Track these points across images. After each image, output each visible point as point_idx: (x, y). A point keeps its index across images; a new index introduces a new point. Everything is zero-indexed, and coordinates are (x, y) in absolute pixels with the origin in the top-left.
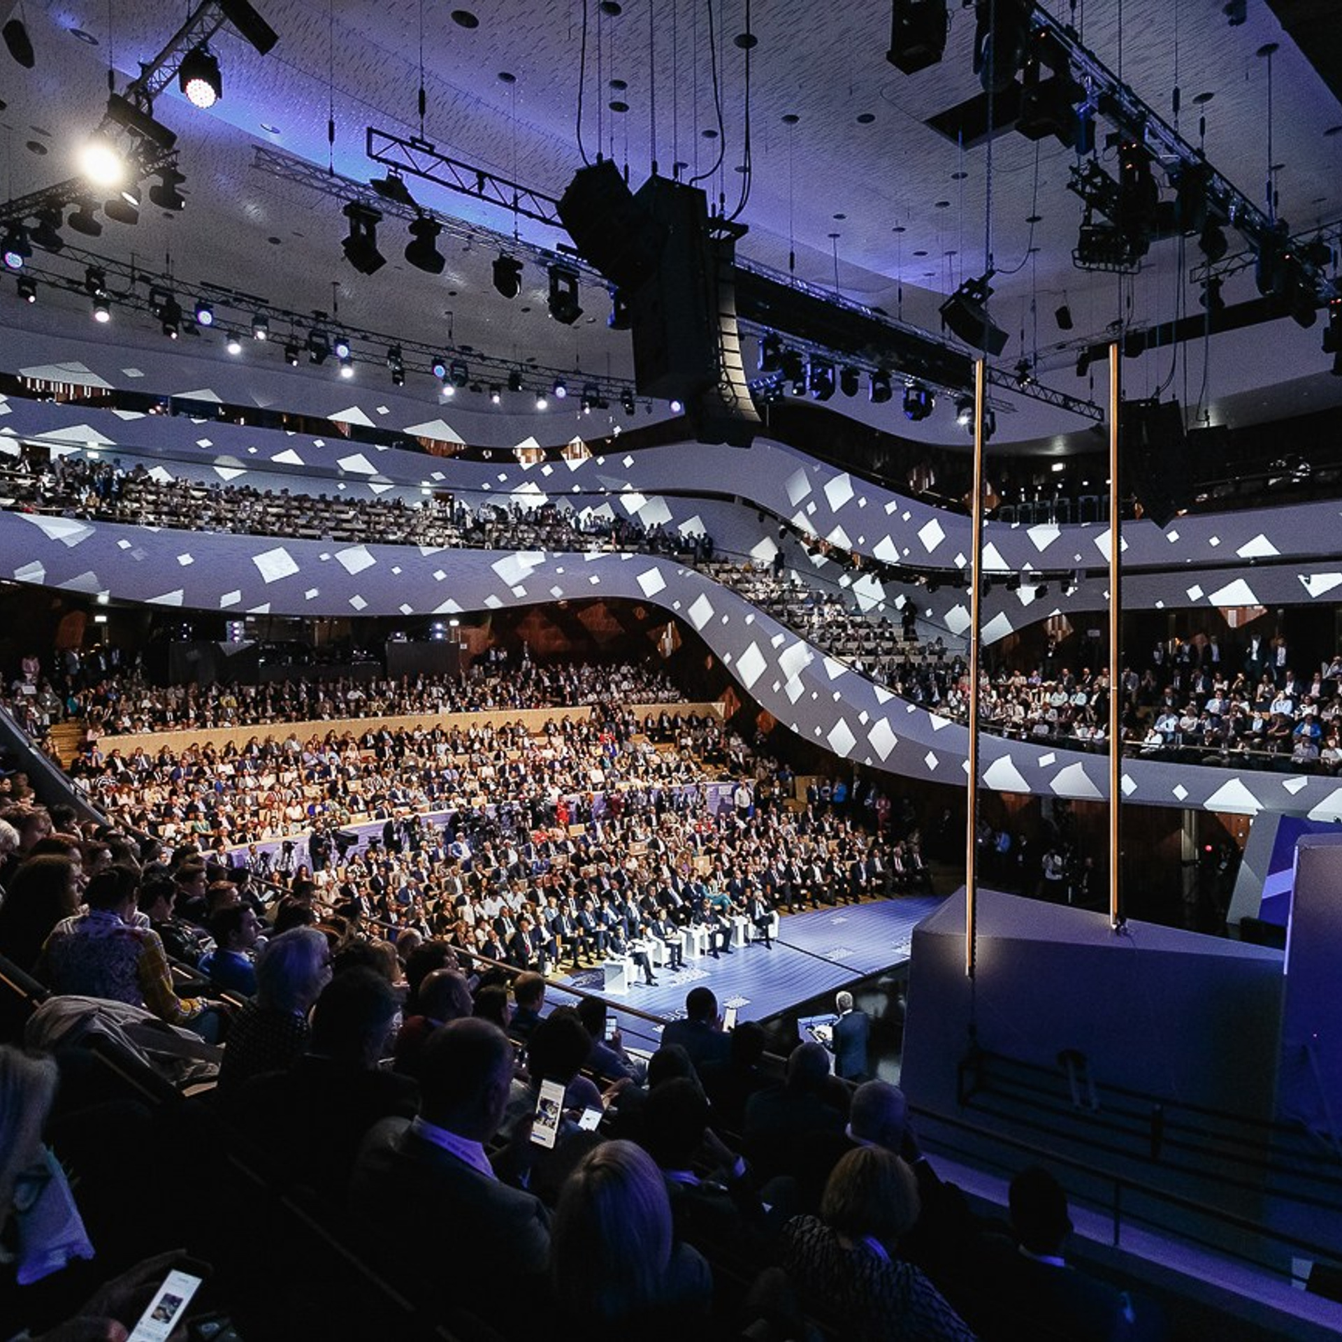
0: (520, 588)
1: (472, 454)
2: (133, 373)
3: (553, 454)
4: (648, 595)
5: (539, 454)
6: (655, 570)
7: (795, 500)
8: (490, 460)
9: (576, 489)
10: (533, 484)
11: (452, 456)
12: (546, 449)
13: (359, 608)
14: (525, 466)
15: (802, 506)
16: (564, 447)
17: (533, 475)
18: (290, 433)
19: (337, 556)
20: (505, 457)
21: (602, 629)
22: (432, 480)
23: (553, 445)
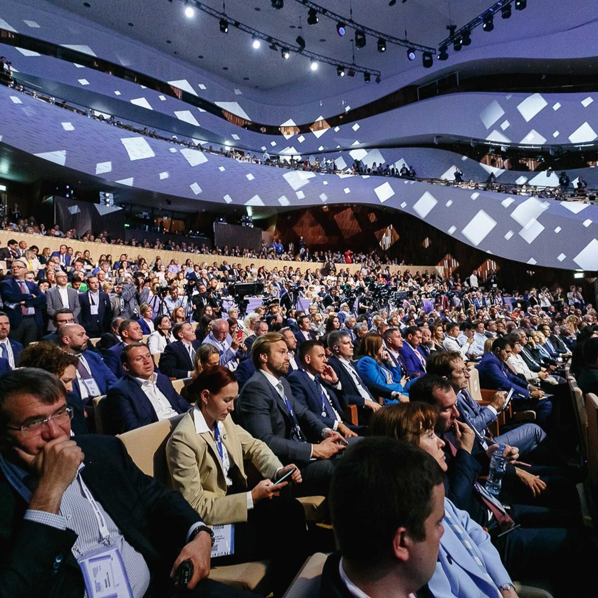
0: (301, 192)
1: (255, 127)
2: (32, 24)
3: (304, 129)
4: (382, 201)
5: (295, 131)
6: (387, 183)
7: (488, 125)
8: (264, 133)
9: (321, 149)
10: (293, 148)
11: (244, 126)
12: (299, 127)
13: (196, 193)
14: (287, 137)
15: (497, 126)
16: (311, 124)
17: (293, 143)
18: (143, 87)
19: (181, 151)
20: (274, 131)
21: (349, 227)
22: (232, 139)
23: (303, 123)
